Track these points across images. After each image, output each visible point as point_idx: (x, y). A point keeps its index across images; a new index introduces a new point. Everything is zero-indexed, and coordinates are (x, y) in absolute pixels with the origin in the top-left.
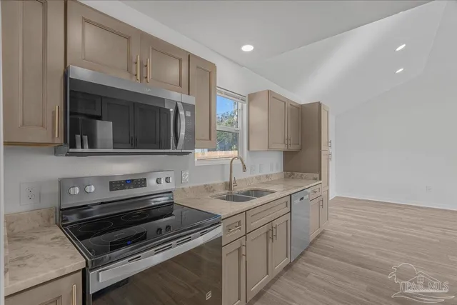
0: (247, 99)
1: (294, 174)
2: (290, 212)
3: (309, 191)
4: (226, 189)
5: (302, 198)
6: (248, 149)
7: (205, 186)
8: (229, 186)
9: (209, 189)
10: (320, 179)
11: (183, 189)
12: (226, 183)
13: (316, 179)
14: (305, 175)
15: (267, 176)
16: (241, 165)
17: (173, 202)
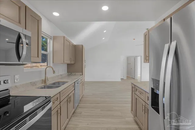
0: (52, 38)
1: (72, 74)
2: (75, 89)
3: (79, 80)
4: (42, 83)
5: (78, 83)
6: (53, 62)
7: (31, 83)
8: (45, 81)
9: (33, 84)
10: (82, 75)
11: (16, 86)
12: (43, 80)
13: (81, 75)
14: (77, 73)
15: (61, 75)
16: (52, 70)
17: (10, 95)
